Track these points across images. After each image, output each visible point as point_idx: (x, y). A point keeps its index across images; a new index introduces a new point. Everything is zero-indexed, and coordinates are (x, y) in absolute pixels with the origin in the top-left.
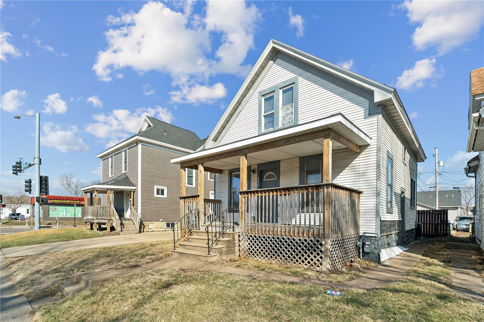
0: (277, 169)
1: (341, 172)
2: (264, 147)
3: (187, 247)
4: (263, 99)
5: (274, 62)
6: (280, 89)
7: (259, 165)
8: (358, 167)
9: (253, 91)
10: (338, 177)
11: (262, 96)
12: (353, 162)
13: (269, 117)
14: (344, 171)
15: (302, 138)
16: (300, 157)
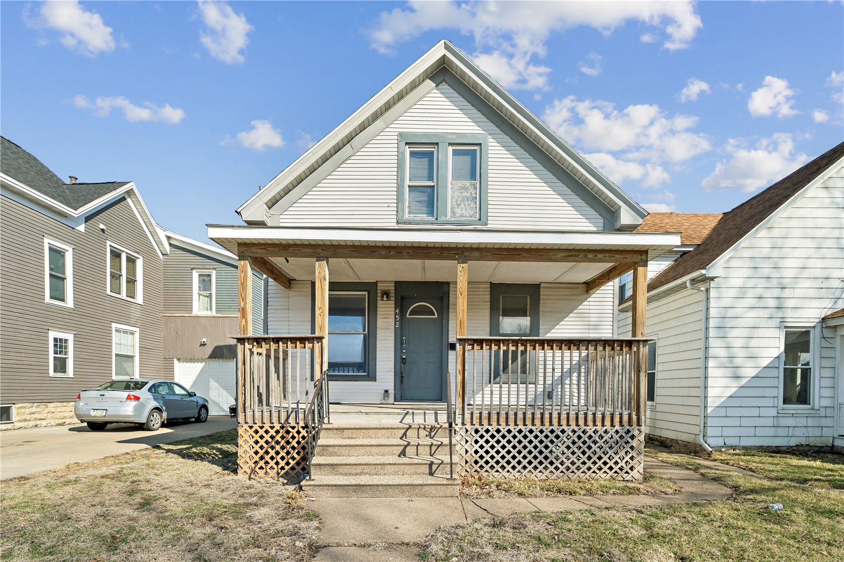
0: (442, 298)
1: (562, 319)
2: (520, 255)
3: (341, 470)
4: (408, 150)
5: (436, 86)
6: (450, 144)
7: (398, 284)
8: (588, 315)
9: (384, 126)
10: (558, 327)
11: (407, 144)
12: (580, 307)
13: (422, 192)
14: (567, 319)
15: (600, 256)
16: (491, 283)
